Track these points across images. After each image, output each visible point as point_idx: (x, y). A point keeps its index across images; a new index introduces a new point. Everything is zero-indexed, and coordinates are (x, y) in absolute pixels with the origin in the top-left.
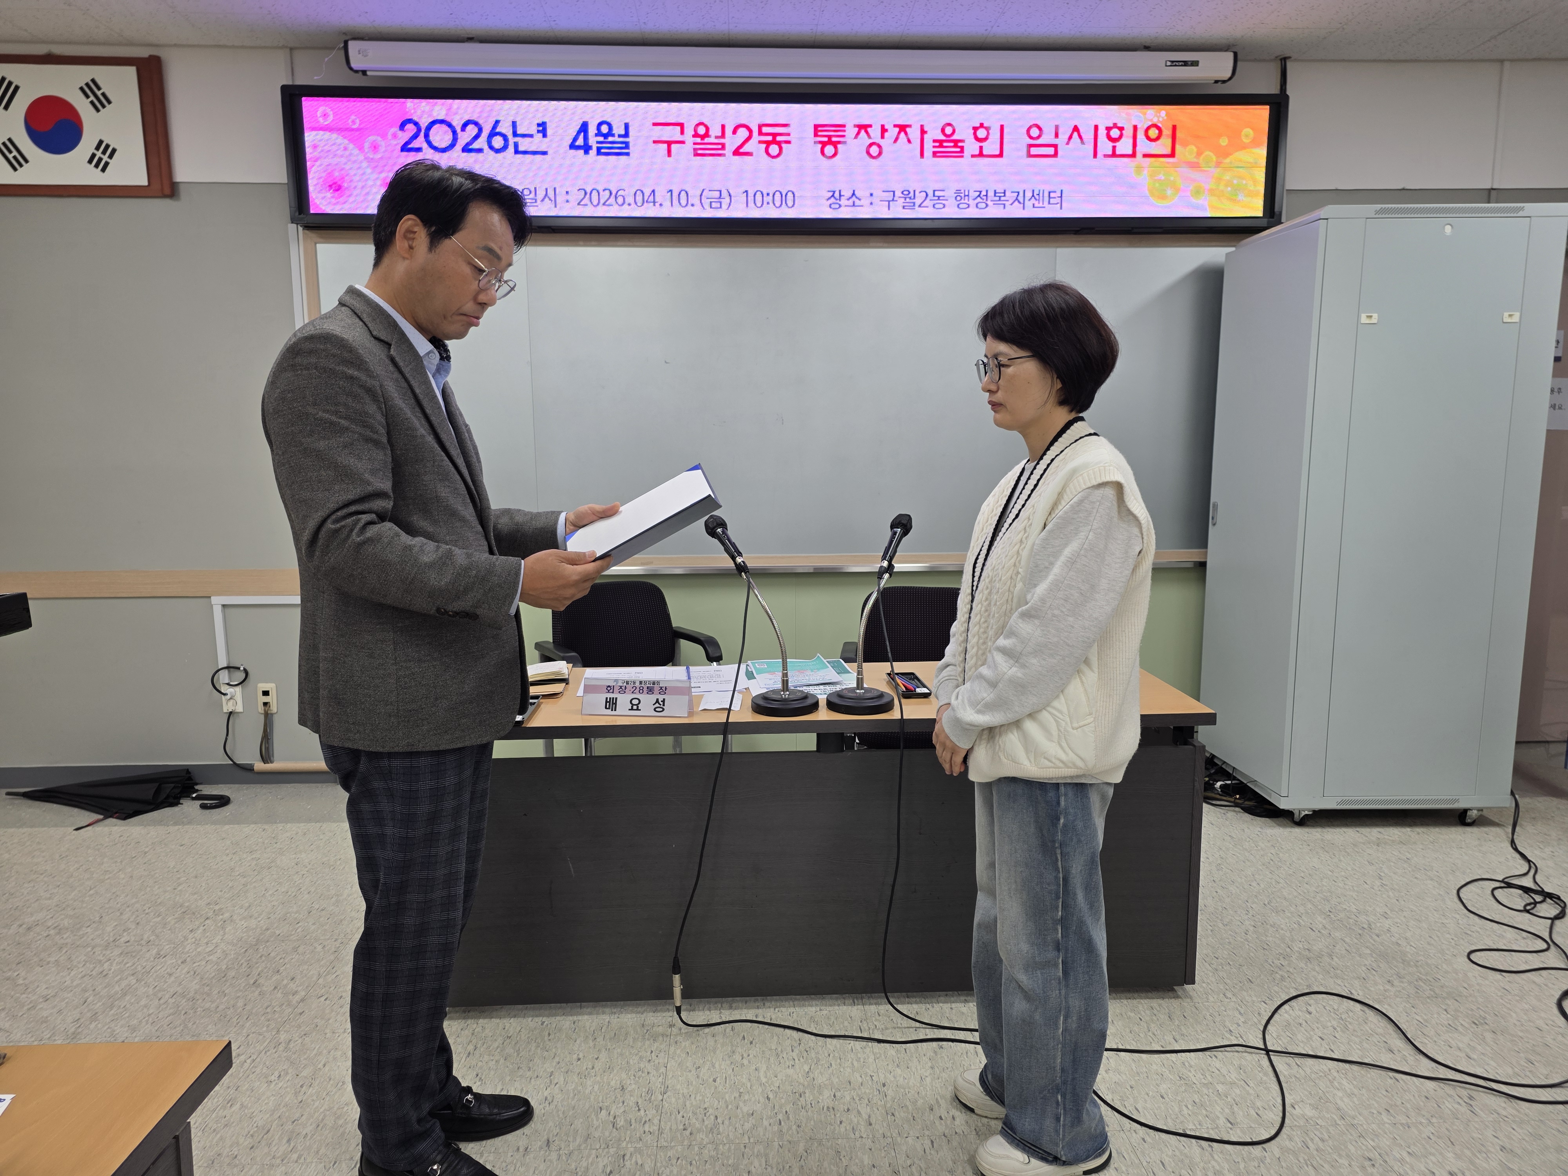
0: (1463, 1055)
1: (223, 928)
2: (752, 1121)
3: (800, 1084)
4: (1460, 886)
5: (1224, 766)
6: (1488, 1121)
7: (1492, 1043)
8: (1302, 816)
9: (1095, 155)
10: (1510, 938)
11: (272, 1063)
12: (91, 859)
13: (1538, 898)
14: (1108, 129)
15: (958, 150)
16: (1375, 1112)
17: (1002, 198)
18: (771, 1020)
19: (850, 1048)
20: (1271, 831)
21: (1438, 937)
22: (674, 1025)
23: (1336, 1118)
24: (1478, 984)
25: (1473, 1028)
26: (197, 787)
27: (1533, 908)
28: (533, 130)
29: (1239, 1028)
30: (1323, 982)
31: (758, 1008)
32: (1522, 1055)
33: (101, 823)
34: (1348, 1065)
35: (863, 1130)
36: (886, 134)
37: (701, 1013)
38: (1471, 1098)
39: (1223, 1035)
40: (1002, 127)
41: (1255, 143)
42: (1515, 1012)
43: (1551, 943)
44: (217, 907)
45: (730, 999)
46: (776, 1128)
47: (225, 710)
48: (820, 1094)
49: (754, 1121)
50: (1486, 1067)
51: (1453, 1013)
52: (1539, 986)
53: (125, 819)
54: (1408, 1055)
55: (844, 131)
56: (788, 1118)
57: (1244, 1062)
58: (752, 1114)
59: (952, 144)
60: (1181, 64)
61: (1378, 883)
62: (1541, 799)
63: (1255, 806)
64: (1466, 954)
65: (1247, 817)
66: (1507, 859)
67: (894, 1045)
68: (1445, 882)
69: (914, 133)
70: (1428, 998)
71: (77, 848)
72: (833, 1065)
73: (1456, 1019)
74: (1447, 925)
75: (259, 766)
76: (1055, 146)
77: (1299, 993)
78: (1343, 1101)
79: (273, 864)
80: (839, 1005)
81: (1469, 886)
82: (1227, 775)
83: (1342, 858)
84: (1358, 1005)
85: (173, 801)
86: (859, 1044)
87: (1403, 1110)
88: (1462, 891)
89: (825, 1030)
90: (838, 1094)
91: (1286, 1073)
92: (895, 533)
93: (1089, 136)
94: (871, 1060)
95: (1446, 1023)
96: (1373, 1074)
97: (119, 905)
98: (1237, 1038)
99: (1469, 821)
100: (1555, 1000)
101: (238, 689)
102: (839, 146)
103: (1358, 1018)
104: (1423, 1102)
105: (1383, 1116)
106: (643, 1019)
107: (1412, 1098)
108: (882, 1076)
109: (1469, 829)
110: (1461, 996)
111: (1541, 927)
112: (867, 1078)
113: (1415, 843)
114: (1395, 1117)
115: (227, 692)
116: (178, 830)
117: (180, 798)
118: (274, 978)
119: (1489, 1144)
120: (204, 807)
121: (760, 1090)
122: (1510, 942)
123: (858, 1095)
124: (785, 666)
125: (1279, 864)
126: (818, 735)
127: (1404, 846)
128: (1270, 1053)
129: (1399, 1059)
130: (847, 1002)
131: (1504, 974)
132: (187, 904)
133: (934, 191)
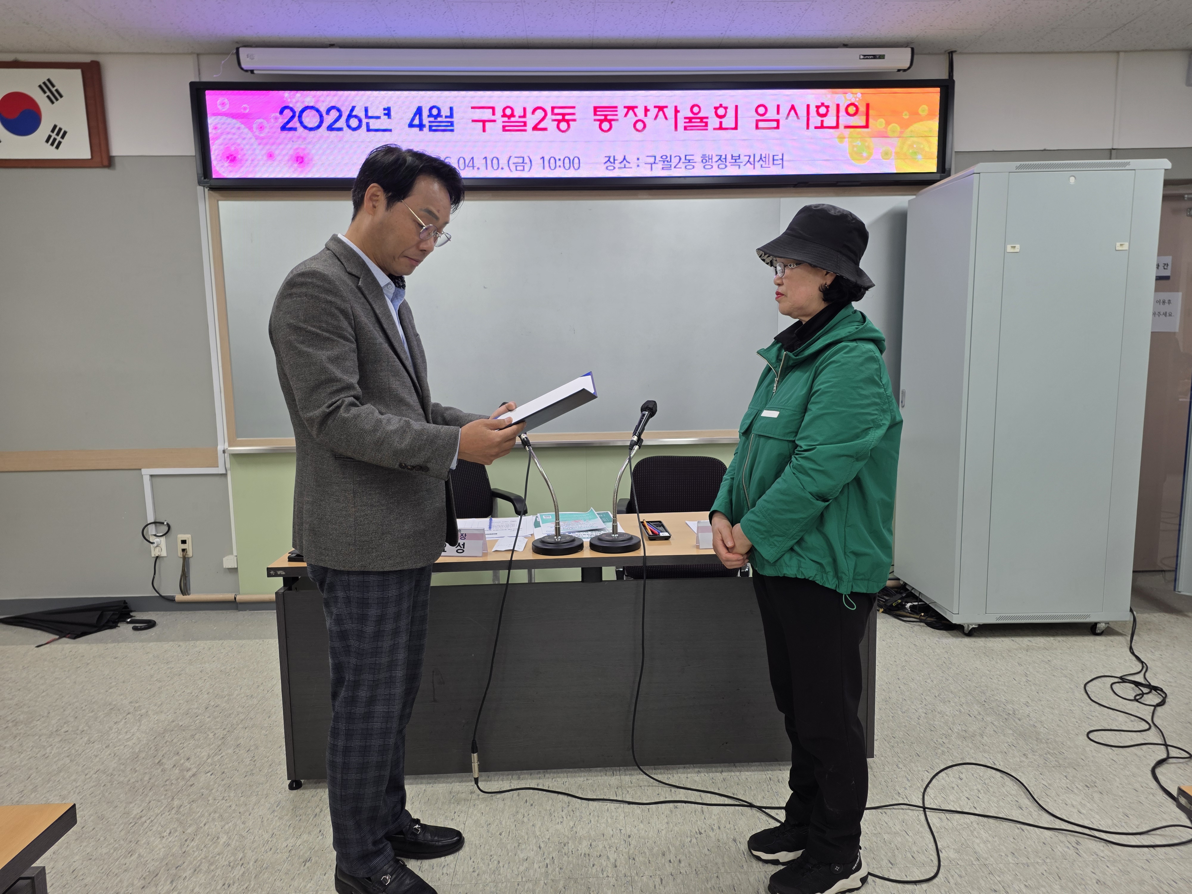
0: (1075, 810)
1: (140, 721)
2: (526, 864)
3: (565, 836)
4: (1087, 681)
5: (913, 591)
6: (1089, 861)
7: (1098, 801)
8: (970, 629)
9: (808, 128)
10: (1122, 721)
11: (165, 823)
12: (46, 669)
13: (1145, 690)
14: (818, 107)
15: (703, 124)
16: (1003, 855)
17: (737, 161)
18: (548, 788)
19: (606, 808)
20: (946, 640)
21: (1066, 720)
22: (474, 792)
23: (972, 859)
24: (1093, 756)
25: (1084, 789)
26: (132, 614)
27: (1141, 698)
28: (380, 112)
29: (906, 791)
30: (974, 755)
31: (540, 778)
32: (1121, 810)
33: (57, 642)
34: (986, 819)
35: (610, 870)
36: (648, 113)
37: (496, 783)
38: (1078, 843)
39: (893, 796)
40: (736, 107)
41: (930, 116)
42: (1119, 778)
43: (1152, 725)
44: (137, 705)
45: (519, 772)
46: (543, 870)
47: (153, 555)
48: (580, 844)
49: (527, 865)
50: (1092, 820)
51: (1071, 778)
52: (1140, 757)
53: (75, 638)
54: (1033, 811)
55: (616, 111)
56: (554, 862)
57: (906, 817)
58: (527, 860)
59: (699, 120)
60: (871, 57)
61: (1024, 679)
62: (1156, 615)
63: (935, 622)
64: (1086, 733)
65: (929, 630)
66: (1125, 661)
67: (640, 806)
68: (1076, 679)
69: (670, 112)
70: (1054, 767)
71: (37, 661)
72: (592, 822)
73: (1073, 783)
74: (1074, 712)
75: (179, 597)
76: (778, 121)
77: (954, 764)
78: (980, 847)
79: (183, 672)
80: (601, 776)
81: (1094, 681)
82: (916, 598)
83: (999, 661)
84: (998, 773)
85: (112, 624)
86: (613, 806)
87: (1025, 853)
88: (1088, 685)
89: (589, 795)
90: (594, 844)
91: (938, 825)
92: (644, 415)
93: (802, 112)
94: (621, 818)
95: (1065, 786)
96: (1004, 825)
97: (63, 704)
98: (903, 798)
99: (1098, 631)
100: (1150, 768)
101: (163, 539)
102: (613, 123)
103: (998, 783)
104: (1041, 847)
105: (1009, 858)
106: (451, 787)
107: (1033, 844)
108: (628, 830)
109: (1098, 638)
110: (1079, 765)
111: (1146, 712)
112: (617, 831)
113: (1056, 649)
114: (1018, 859)
115: (154, 541)
116: (115, 646)
117: (118, 623)
118: (174, 759)
119: (1088, 878)
120: (135, 629)
121: (534, 841)
122: (1121, 724)
123: (609, 844)
124: (557, 517)
125: (950, 666)
126: (583, 569)
127: (1047, 651)
128: (926, 810)
129: (1026, 814)
130: (608, 773)
131: (1113, 748)
132: (114, 703)
133: (686, 156)
